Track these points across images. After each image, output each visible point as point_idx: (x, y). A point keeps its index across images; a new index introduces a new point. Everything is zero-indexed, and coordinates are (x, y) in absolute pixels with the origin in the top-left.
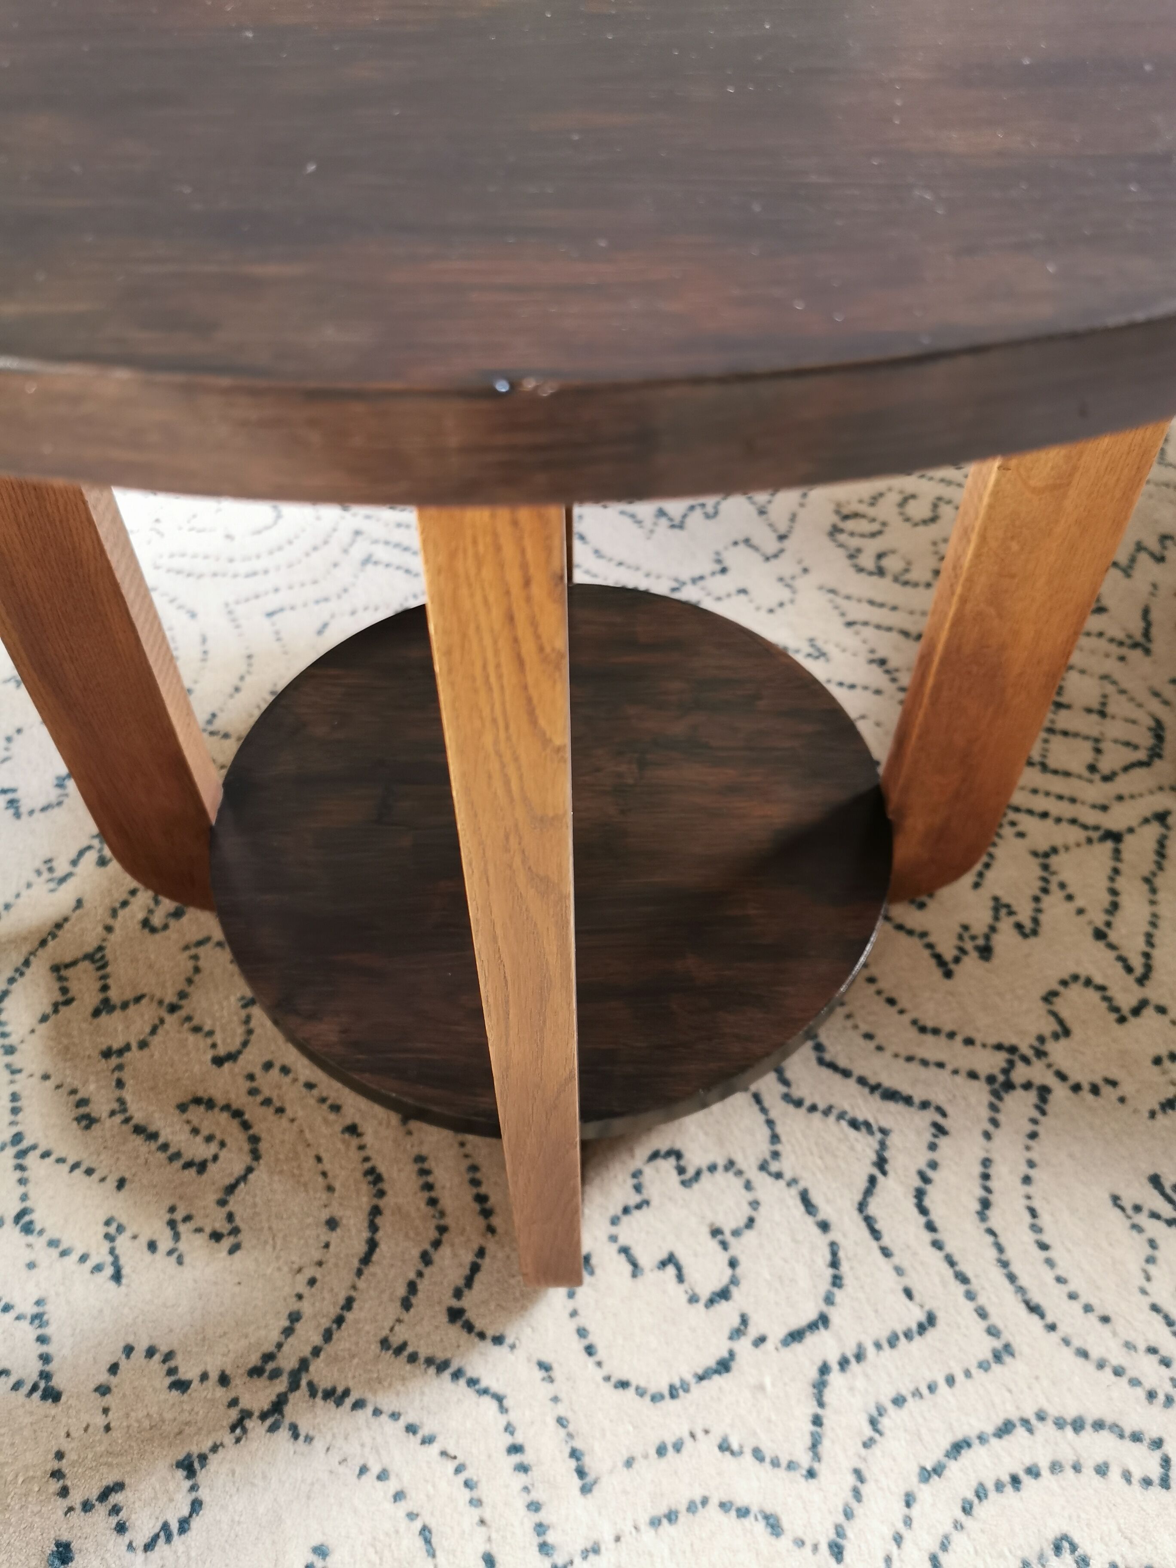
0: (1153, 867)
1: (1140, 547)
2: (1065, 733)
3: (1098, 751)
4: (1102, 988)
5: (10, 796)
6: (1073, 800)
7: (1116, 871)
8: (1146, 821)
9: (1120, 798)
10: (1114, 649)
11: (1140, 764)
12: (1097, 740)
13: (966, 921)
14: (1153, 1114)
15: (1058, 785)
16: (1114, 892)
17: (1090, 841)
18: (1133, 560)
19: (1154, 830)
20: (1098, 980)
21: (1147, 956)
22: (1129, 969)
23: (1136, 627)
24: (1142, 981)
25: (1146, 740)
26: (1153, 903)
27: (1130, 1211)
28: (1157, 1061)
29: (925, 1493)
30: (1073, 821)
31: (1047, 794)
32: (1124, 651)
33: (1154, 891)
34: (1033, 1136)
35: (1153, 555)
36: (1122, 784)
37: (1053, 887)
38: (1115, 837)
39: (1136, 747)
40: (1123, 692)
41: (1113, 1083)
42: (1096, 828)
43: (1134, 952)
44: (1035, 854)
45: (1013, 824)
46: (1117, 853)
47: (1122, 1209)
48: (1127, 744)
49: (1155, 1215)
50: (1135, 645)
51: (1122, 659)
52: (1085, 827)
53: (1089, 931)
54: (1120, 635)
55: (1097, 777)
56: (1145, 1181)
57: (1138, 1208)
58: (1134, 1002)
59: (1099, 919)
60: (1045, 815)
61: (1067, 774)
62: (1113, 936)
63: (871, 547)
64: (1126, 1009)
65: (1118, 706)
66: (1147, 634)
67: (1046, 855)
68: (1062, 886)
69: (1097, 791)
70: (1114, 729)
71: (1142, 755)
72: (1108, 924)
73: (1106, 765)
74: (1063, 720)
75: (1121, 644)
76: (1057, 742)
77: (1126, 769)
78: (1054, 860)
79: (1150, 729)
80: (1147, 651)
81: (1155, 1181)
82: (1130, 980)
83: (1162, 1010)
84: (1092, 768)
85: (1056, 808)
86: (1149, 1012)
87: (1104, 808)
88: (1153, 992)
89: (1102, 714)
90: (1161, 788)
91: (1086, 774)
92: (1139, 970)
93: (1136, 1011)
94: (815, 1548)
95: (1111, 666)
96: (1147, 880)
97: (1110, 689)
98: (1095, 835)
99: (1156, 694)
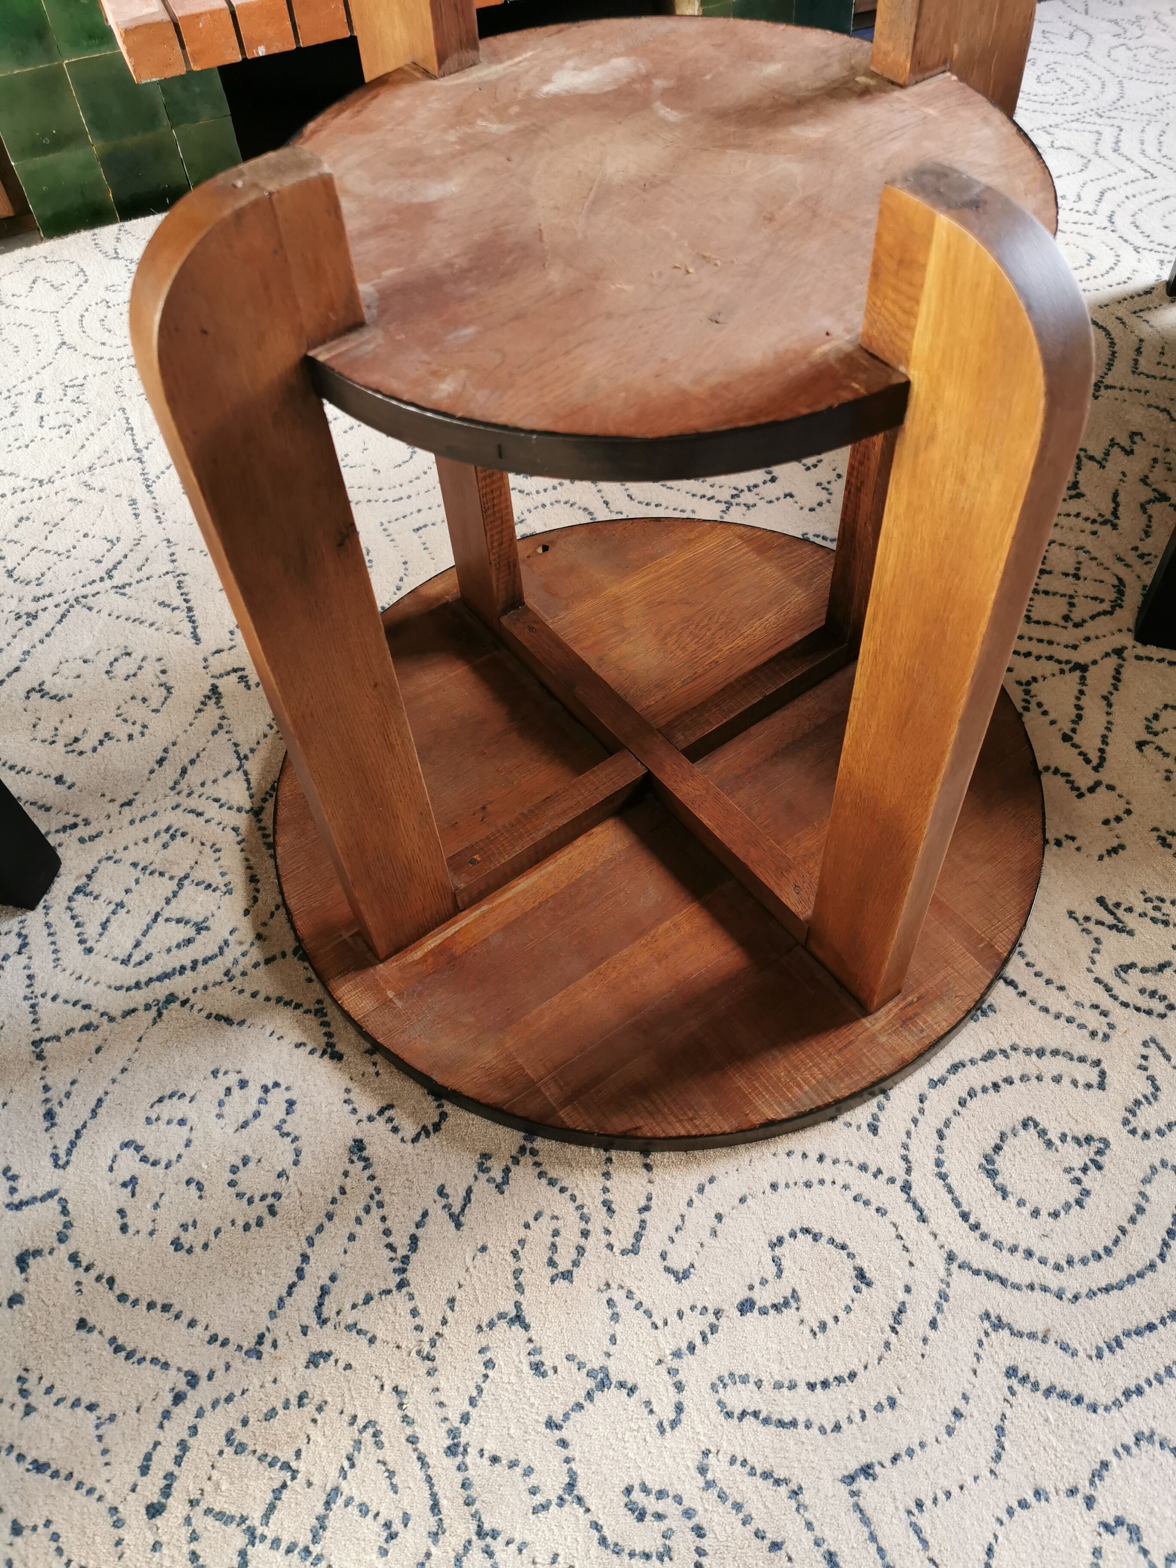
0: (1111, 689)
1: (1113, 443)
2: (1046, 593)
3: (1072, 605)
4: (1067, 775)
5: (240, 673)
6: (1050, 643)
7: (1082, 692)
8: (1107, 655)
9: (1087, 639)
10: (1088, 526)
11: (1105, 613)
12: (1071, 597)
14: (1101, 858)
15: (1038, 631)
16: (1079, 707)
17: (1062, 671)
18: (1107, 454)
19: (1114, 660)
20: (1065, 769)
21: (1102, 751)
22: (1088, 761)
23: (1106, 507)
24: (1096, 769)
25: (1112, 595)
26: (1108, 714)
27: (1081, 921)
28: (1106, 822)
29: (932, 1094)
30: (1050, 658)
31: (1030, 639)
32: (1096, 527)
33: (1110, 705)
35: (1123, 449)
36: (1089, 629)
37: (1033, 706)
38: (1083, 668)
39: (1102, 601)
40: (1093, 559)
41: (1073, 839)
42: (1068, 662)
43: (1092, 748)
44: (1019, 683)
46: (1083, 678)
47: (1076, 919)
48: (1095, 599)
49: (1099, 923)
50: (1105, 523)
51: (1094, 533)
52: (1059, 662)
53: (1060, 735)
54: (1094, 515)
55: (1070, 624)
56: (1093, 901)
57: (1087, 919)
58: (1091, 783)
59: (1067, 727)
60: (1028, 654)
61: (1047, 623)
62: (1077, 739)
64: (1084, 789)
65: (1089, 570)
66: (1115, 513)
67: (1028, 683)
68: (1040, 705)
69: (1071, 635)
70: (1085, 588)
71: (1106, 606)
72: (1074, 730)
73: (1076, 616)
74: (1046, 583)
75: (1094, 521)
76: (1040, 599)
77: (1093, 617)
78: (1034, 687)
79: (1114, 586)
80: (1115, 527)
81: (1101, 901)
82: (1089, 768)
83: (1111, 788)
84: (1066, 618)
85: (1036, 648)
86: (1102, 789)
87: (1075, 647)
88: (1105, 775)
89: (1077, 577)
90: (1120, 631)
91: (1062, 623)
92: (1095, 761)
93: (1092, 790)
94: (859, 1127)
95: (1086, 540)
96: (1105, 698)
97: (1083, 557)
98: (1066, 667)
99: (1120, 559)
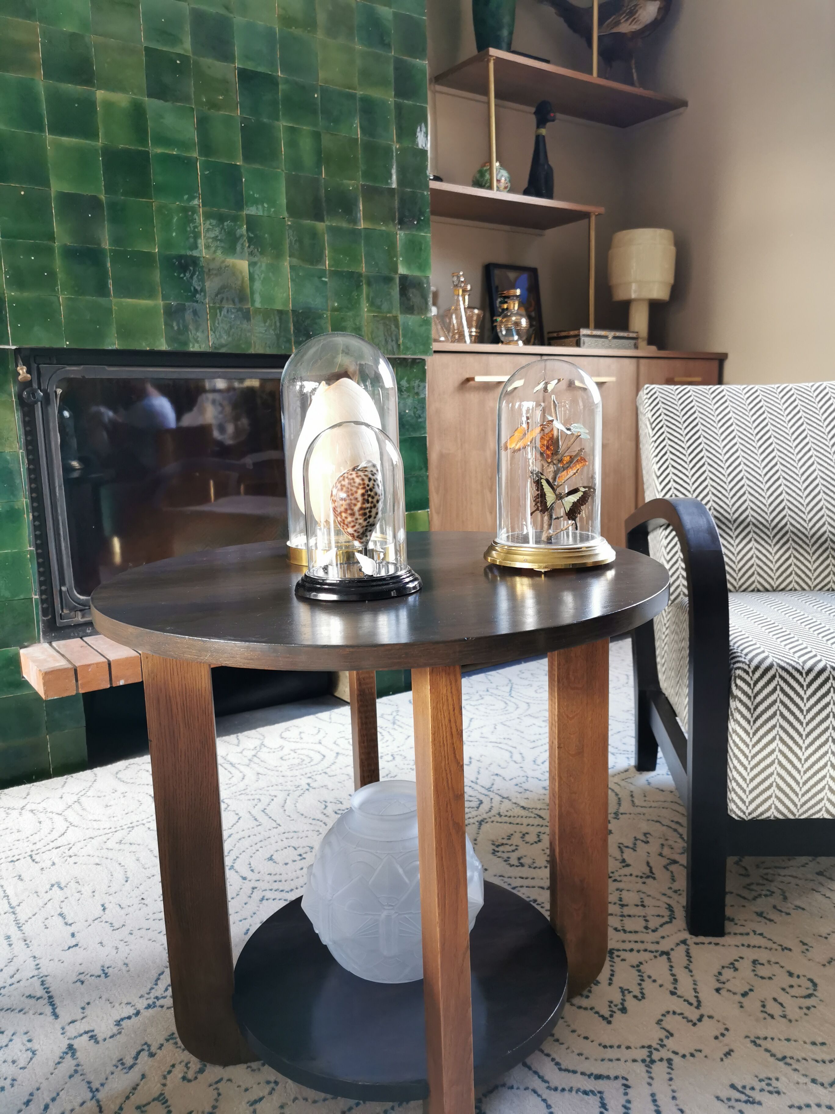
0: (688, 962)
1: (636, 839)
2: (629, 916)
3: (647, 921)
4: (682, 1014)
6: (642, 942)
7: (671, 967)
8: (678, 944)
9: (663, 937)
10: (639, 879)
11: (667, 923)
12: (644, 917)
13: (610, 999)
14: (722, 1060)
15: (633, 937)
16: (673, 975)
17: (655, 957)
18: (635, 844)
19: (682, 948)
20: (678, 1011)
21: (697, 997)
22: (691, 1004)
23: (647, 870)
24: (698, 1007)
25: (667, 913)
26: (692, 976)
27: (726, 1101)
28: (716, 1038)
30: (646, 950)
31: (630, 942)
32: (644, 880)
33: (691, 971)
34: (671, 1079)
35: (643, 841)
36: (661, 932)
37: (646, 978)
38: (667, 954)
39: (663, 917)
40: (649, 896)
41: (700, 1051)
42: (657, 951)
43: (690, 996)
44: (633, 967)
45: (618, 956)
46: (669, 959)
47: (722, 1101)
48: (658, 916)
49: (737, 1100)
50: (648, 877)
51: (644, 883)
52: (652, 952)
53: (668, 992)
54: (640, 874)
55: (650, 931)
56: (729, 1088)
57: (729, 1099)
58: (698, 1017)
59: (671, 987)
60: (631, 950)
61: (636, 932)
62: (679, 993)
63: (514, 856)
64: (695, 1020)
65: (649, 902)
66: (651, 872)
67: (638, 966)
68: (649, 977)
69: (651, 937)
70: (650, 911)
71: (666, 919)
72: (675, 988)
73: (651, 925)
74: (626, 911)
75: (641, 877)
76: (626, 920)
77: (661, 926)
78: (642, 967)
79: (666, 908)
80: (654, 878)
81: (733, 1086)
82: (693, 1008)
83: (710, 1017)
84: (646, 928)
85: (636, 946)
86: (705, 1019)
87: (658, 943)
88: (704, 1011)
89: (643, 906)
90: (679, 931)
91: (644, 930)
92: (695, 1004)
93: (700, 1020)
95: (640, 886)
96: (686, 968)
97: (642, 896)
98: (657, 954)
99: (664, 895)
